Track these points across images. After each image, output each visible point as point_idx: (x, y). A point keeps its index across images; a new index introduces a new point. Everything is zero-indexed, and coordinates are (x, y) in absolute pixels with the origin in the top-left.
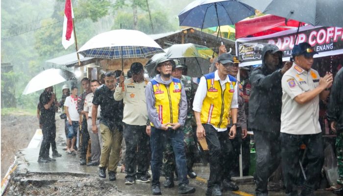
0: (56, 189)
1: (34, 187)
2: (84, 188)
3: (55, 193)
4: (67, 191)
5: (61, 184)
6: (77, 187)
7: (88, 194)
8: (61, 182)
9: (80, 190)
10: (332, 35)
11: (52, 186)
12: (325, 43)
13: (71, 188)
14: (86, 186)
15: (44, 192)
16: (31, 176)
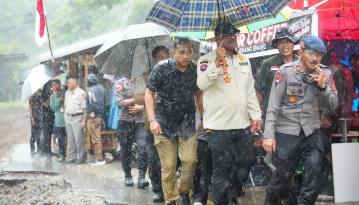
0: (25, 188)
1: (5, 186)
2: (50, 187)
3: (25, 192)
4: (35, 190)
5: (31, 183)
6: (44, 186)
7: (52, 193)
8: (31, 181)
9: (46, 189)
10: (265, 35)
11: (22, 186)
12: (260, 44)
13: (39, 187)
14: (52, 185)
15: (14, 192)
16: (4, 175)
